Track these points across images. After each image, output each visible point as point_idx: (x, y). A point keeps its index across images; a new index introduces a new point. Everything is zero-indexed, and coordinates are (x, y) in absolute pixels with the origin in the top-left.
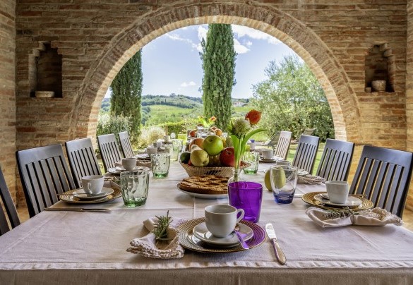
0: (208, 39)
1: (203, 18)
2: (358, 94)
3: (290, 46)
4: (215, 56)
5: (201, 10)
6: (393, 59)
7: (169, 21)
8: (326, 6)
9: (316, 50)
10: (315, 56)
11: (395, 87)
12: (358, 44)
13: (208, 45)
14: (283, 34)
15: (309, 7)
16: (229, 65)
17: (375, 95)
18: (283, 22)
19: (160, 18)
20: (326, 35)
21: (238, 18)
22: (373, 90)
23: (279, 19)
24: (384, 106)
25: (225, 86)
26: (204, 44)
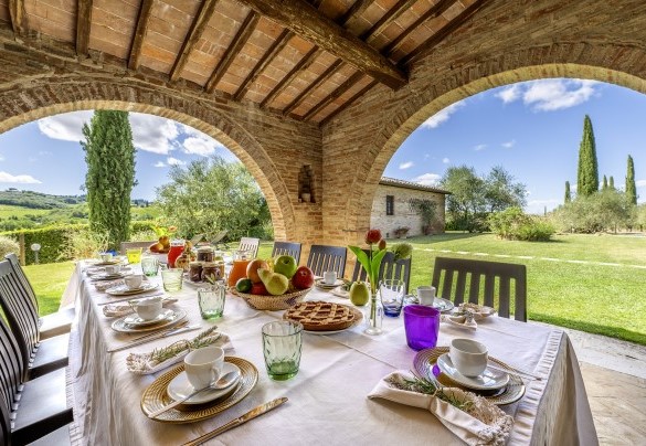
0: (95, 127)
1: (141, 106)
2: (294, 204)
3: (238, 156)
4: (105, 149)
5: (138, 94)
6: (315, 177)
7: (86, 96)
8: (271, 126)
9: (263, 163)
10: (262, 168)
11: (317, 199)
12: (294, 163)
13: (94, 134)
14: (234, 142)
15: (258, 123)
16: (128, 162)
17: (305, 205)
18: (235, 131)
19: (70, 89)
20: (271, 151)
21: (187, 116)
22: (303, 201)
23: (231, 128)
24: (310, 214)
25: (122, 185)
26: (89, 132)
